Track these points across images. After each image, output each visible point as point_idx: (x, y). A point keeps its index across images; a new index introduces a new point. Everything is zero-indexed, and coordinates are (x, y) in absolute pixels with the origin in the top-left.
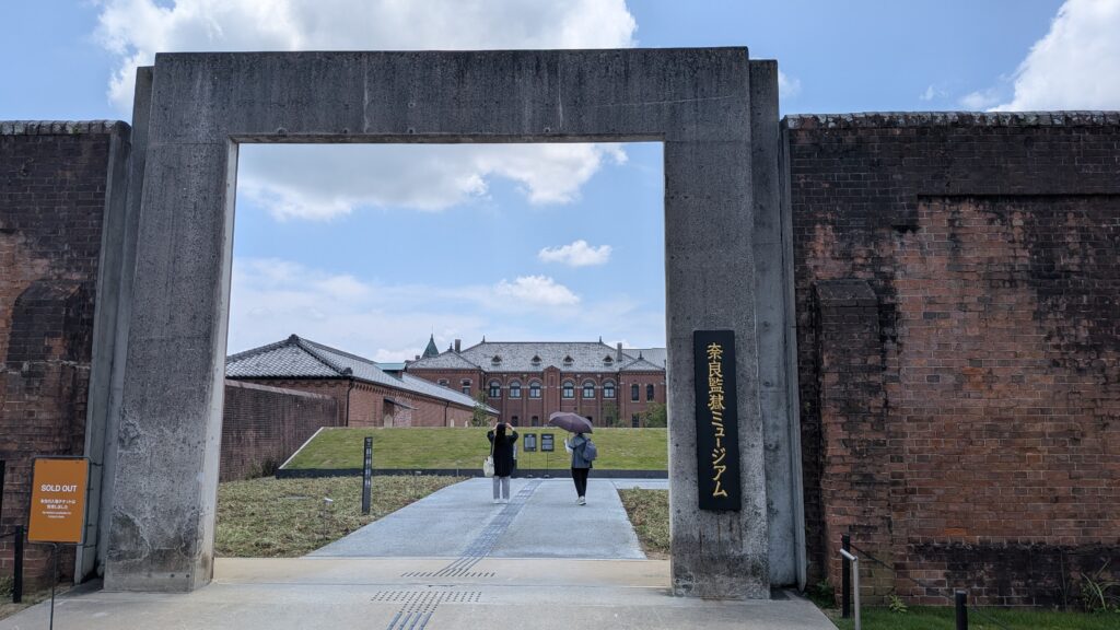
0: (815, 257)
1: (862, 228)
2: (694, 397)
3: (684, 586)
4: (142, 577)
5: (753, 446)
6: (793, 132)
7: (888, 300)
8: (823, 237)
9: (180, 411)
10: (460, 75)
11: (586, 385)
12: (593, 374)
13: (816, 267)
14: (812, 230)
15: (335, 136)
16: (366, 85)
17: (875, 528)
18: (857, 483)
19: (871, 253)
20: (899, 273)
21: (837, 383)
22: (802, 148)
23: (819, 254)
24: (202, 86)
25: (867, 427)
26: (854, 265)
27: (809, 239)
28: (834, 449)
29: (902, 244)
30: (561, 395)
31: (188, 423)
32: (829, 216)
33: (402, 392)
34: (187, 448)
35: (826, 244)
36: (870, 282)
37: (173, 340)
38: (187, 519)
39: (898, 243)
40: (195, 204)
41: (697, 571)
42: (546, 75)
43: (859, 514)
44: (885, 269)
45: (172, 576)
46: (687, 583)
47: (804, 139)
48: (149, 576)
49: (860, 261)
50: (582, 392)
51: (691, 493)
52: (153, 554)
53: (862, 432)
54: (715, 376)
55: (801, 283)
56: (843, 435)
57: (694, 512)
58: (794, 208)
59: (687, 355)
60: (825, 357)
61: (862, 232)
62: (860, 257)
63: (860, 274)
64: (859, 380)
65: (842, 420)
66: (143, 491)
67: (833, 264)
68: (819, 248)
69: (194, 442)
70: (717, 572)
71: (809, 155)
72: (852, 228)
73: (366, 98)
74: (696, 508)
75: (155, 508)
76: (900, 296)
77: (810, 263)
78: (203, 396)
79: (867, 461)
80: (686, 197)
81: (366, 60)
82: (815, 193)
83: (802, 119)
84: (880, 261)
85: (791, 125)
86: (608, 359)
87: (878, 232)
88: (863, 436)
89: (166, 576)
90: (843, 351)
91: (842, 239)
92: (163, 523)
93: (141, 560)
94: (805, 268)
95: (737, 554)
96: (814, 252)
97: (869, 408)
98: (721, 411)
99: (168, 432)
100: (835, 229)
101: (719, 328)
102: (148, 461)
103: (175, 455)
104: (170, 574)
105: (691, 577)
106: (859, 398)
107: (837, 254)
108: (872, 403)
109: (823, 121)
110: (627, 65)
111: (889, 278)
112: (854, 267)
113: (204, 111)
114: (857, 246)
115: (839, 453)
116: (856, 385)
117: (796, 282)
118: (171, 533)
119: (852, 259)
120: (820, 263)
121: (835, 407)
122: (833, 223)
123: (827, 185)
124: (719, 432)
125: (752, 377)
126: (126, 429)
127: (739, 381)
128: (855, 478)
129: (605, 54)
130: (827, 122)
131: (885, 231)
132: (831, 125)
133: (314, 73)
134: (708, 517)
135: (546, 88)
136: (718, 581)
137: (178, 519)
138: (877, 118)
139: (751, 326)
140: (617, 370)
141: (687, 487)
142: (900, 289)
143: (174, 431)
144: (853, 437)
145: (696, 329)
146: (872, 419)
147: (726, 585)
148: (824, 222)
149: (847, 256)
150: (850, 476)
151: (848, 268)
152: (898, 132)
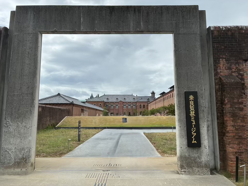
0: (220, 69)
1: (234, 60)
2: (185, 112)
3: (184, 171)
4: (12, 170)
5: (204, 127)
6: (212, 31)
7: (243, 82)
8: (222, 63)
9: (24, 117)
10: (111, 13)
11: (129, 105)
12: (131, 102)
13: (220, 72)
14: (219, 61)
15: (72, 31)
16: (82, 16)
17: (243, 152)
18: (237, 139)
19: (237, 68)
20: (245, 74)
21: (230, 108)
22: (215, 36)
23: (222, 68)
24: (30, 16)
25: (240, 121)
26: (232, 71)
27: (218, 63)
28: (229, 128)
29: (246, 65)
30: (123, 107)
31: (26, 121)
32: (224, 57)
33: (86, 107)
34: (26, 129)
35: (223, 65)
36: (237, 76)
37: (21, 95)
38: (26, 152)
39: (244, 65)
40: (28, 52)
41: (188, 166)
42: (137, 13)
43: (238, 148)
44: (241, 73)
45: (21, 170)
46: (184, 170)
47: (216, 33)
48: (14, 169)
49: (234, 70)
50: (128, 106)
51: (185, 142)
52: (15, 162)
53: (238, 123)
54: (192, 105)
55: (216, 77)
56: (232, 123)
57: (186, 148)
58: (213, 54)
59: (183, 99)
60: (226, 99)
61: (234, 61)
62: (234, 69)
63: (233, 74)
64: (237, 106)
65: (231, 119)
66: (11, 143)
67: (225, 71)
68: (221, 66)
69: (28, 127)
70: (194, 166)
71: (218, 38)
72: (231, 60)
73: (82, 19)
74: (187, 146)
75: (15, 148)
76: (245, 81)
77: (219, 71)
78: (31, 112)
79: (240, 131)
80: (181, 50)
81: (81, 8)
82: (220, 49)
83: (215, 27)
84: (240, 70)
85: (212, 29)
86: (134, 99)
87: (239, 61)
88: (239, 124)
89: (19, 170)
90: (231, 97)
91: (228, 63)
92: (18, 153)
93: (11, 165)
94: (217, 72)
95: (200, 161)
96: (220, 67)
97: (240, 115)
98: (194, 116)
99: (20, 124)
100: (226, 61)
101: (192, 91)
102: (13, 133)
103: (22, 131)
104: (20, 169)
105: (185, 168)
106: (237, 112)
107: (227, 68)
108: (241, 114)
109: (221, 28)
110: (162, 10)
111: (242, 75)
112: (232, 72)
113: (31, 23)
114: (233, 66)
115: (231, 129)
116: (236, 108)
117: (215, 76)
118: (21, 156)
119: (231, 69)
120: (222, 71)
121: (230, 115)
122: (225, 58)
123: (223, 47)
124: (193, 123)
125: (203, 106)
126: (6, 123)
127: (199, 107)
128: (237, 137)
129: (155, 7)
130: (223, 28)
131: (241, 61)
132: (224, 29)
133: (65, 12)
134: (191, 150)
135: (137, 17)
136: (194, 169)
137: (23, 152)
138: (237, 27)
139: (202, 90)
140: (136, 101)
141: (184, 140)
142: (246, 78)
143: (22, 123)
144: (235, 124)
145: (185, 91)
146: (241, 119)
147: (197, 171)
148: (223, 58)
149: (230, 68)
150: (235, 136)
151: (230, 72)
152: (244, 31)
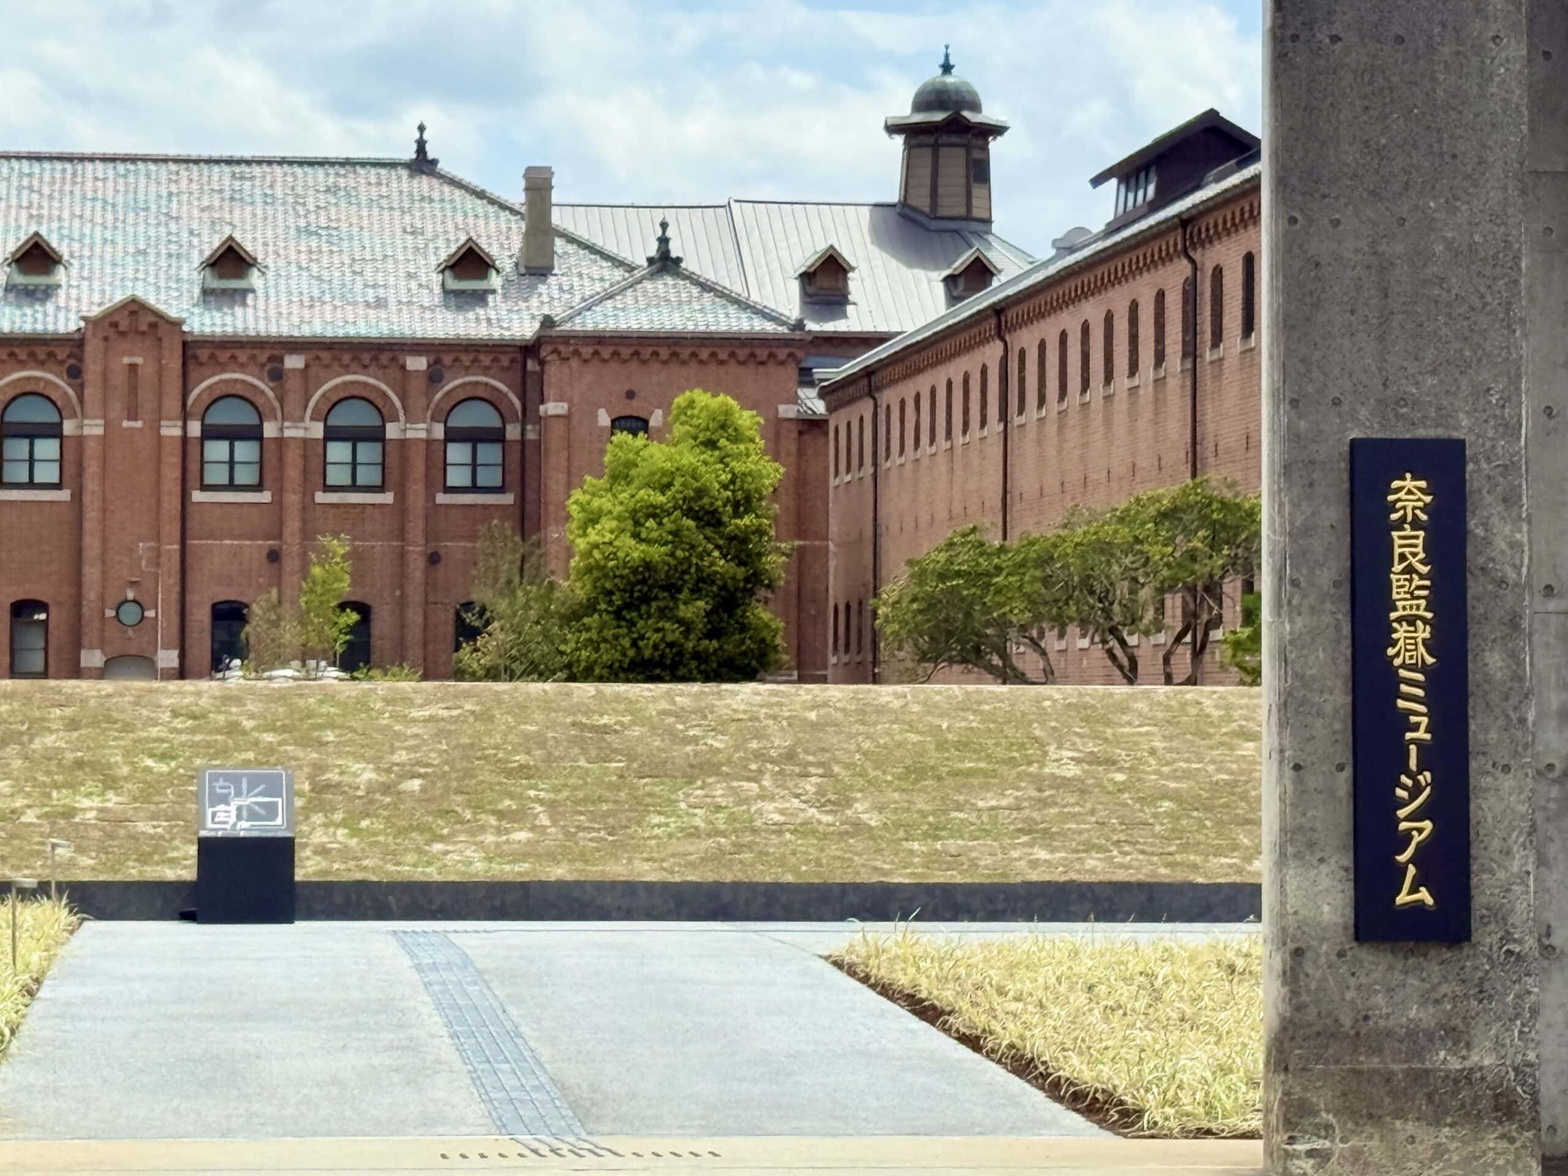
2: (1346, 629)
3: (1310, 1154)
5: (1507, 766)
41: (1345, 1111)
46: (1318, 1144)
51: (1334, 900)
54: (1410, 570)
57: (1341, 954)
59: (1330, 512)
70: (1400, 1114)
74: (1347, 939)
95: (1455, 1064)
98: (1424, 669)
101: (1421, 433)
105: (1328, 1127)
124: (1416, 727)
125: (1512, 575)
127: (1475, 587)
136: (1401, 1137)
139: (1511, 430)
141: (1325, 882)
145: (1356, 434)
147: (1423, 1150)
